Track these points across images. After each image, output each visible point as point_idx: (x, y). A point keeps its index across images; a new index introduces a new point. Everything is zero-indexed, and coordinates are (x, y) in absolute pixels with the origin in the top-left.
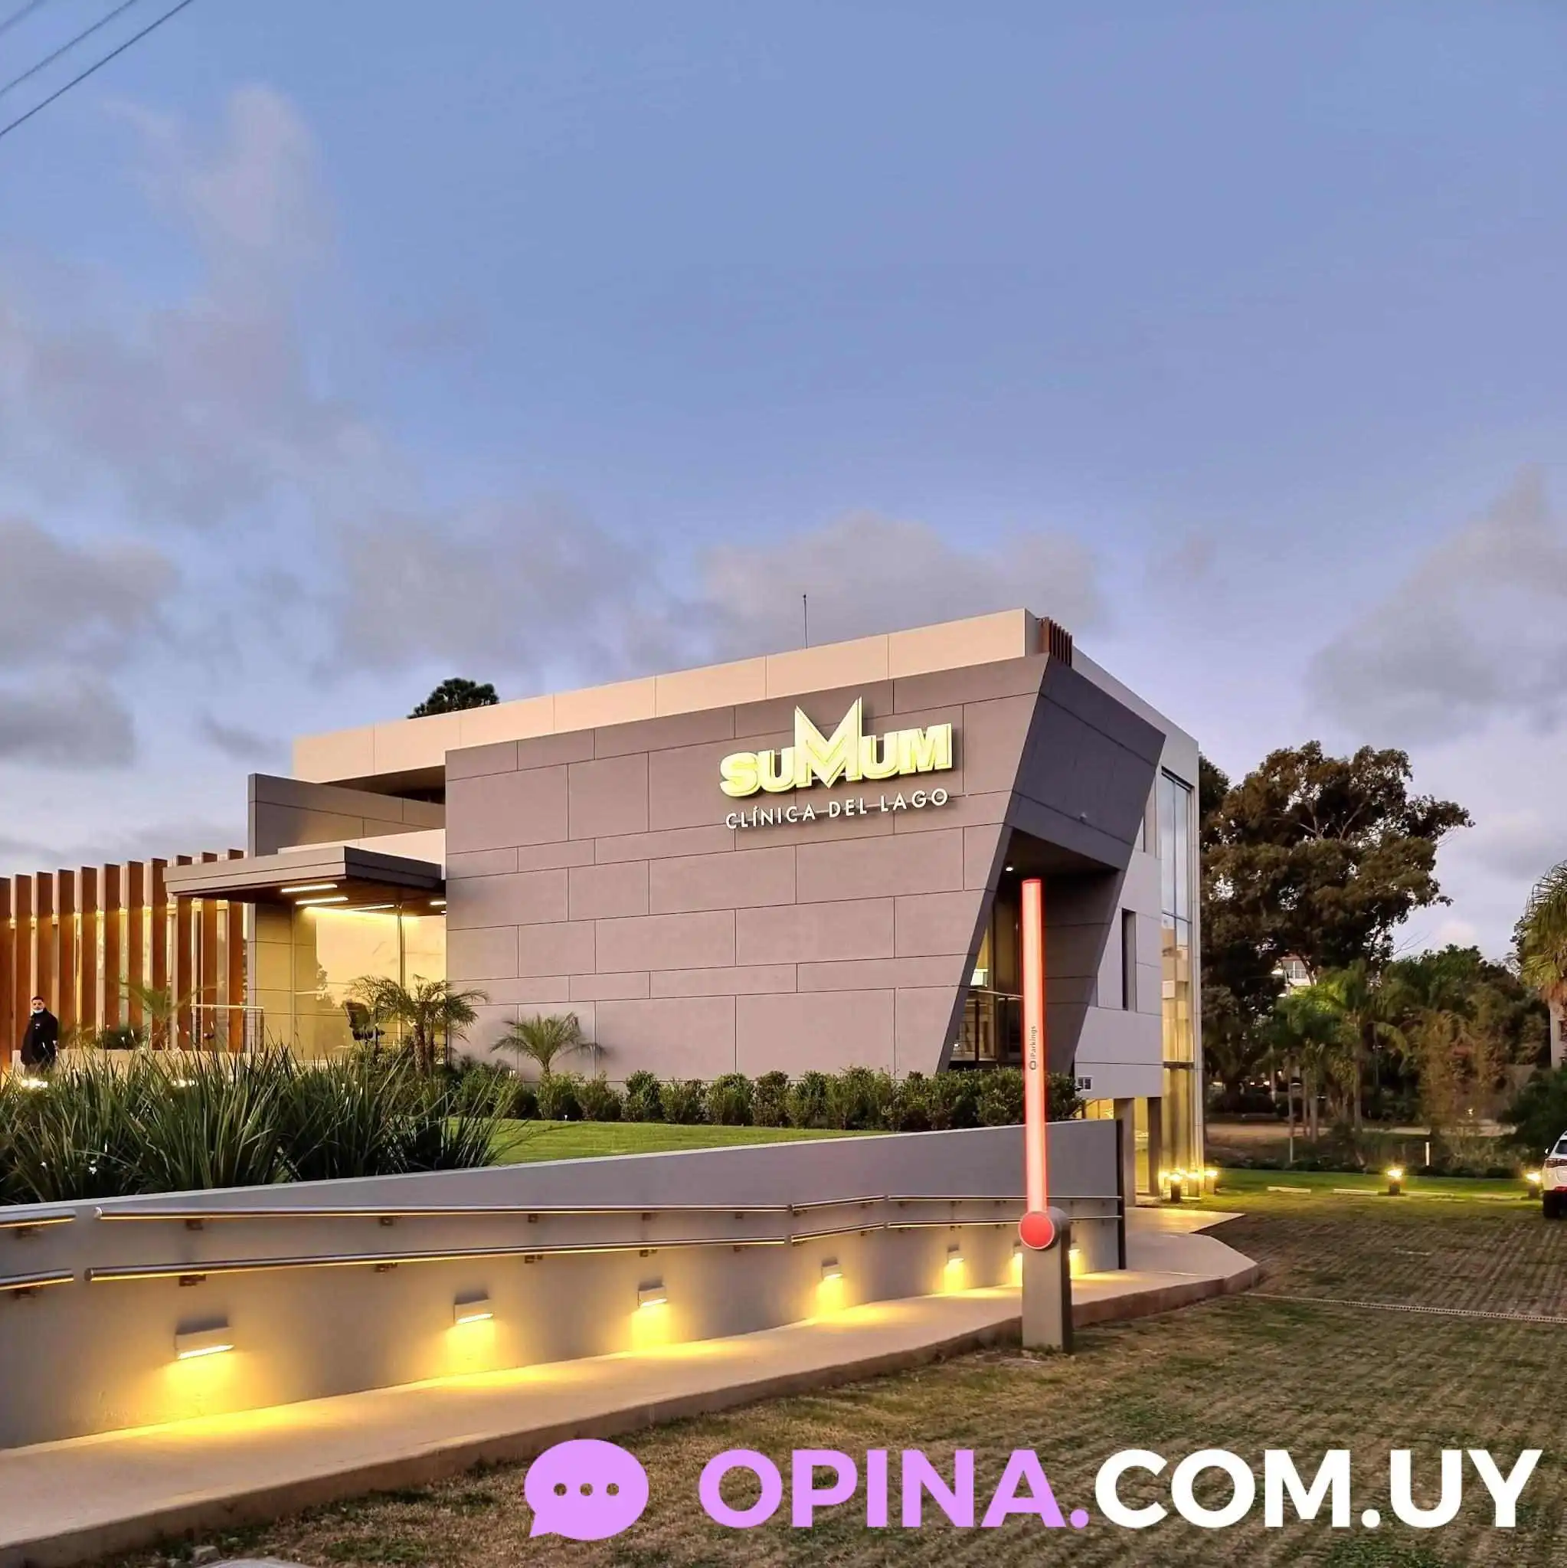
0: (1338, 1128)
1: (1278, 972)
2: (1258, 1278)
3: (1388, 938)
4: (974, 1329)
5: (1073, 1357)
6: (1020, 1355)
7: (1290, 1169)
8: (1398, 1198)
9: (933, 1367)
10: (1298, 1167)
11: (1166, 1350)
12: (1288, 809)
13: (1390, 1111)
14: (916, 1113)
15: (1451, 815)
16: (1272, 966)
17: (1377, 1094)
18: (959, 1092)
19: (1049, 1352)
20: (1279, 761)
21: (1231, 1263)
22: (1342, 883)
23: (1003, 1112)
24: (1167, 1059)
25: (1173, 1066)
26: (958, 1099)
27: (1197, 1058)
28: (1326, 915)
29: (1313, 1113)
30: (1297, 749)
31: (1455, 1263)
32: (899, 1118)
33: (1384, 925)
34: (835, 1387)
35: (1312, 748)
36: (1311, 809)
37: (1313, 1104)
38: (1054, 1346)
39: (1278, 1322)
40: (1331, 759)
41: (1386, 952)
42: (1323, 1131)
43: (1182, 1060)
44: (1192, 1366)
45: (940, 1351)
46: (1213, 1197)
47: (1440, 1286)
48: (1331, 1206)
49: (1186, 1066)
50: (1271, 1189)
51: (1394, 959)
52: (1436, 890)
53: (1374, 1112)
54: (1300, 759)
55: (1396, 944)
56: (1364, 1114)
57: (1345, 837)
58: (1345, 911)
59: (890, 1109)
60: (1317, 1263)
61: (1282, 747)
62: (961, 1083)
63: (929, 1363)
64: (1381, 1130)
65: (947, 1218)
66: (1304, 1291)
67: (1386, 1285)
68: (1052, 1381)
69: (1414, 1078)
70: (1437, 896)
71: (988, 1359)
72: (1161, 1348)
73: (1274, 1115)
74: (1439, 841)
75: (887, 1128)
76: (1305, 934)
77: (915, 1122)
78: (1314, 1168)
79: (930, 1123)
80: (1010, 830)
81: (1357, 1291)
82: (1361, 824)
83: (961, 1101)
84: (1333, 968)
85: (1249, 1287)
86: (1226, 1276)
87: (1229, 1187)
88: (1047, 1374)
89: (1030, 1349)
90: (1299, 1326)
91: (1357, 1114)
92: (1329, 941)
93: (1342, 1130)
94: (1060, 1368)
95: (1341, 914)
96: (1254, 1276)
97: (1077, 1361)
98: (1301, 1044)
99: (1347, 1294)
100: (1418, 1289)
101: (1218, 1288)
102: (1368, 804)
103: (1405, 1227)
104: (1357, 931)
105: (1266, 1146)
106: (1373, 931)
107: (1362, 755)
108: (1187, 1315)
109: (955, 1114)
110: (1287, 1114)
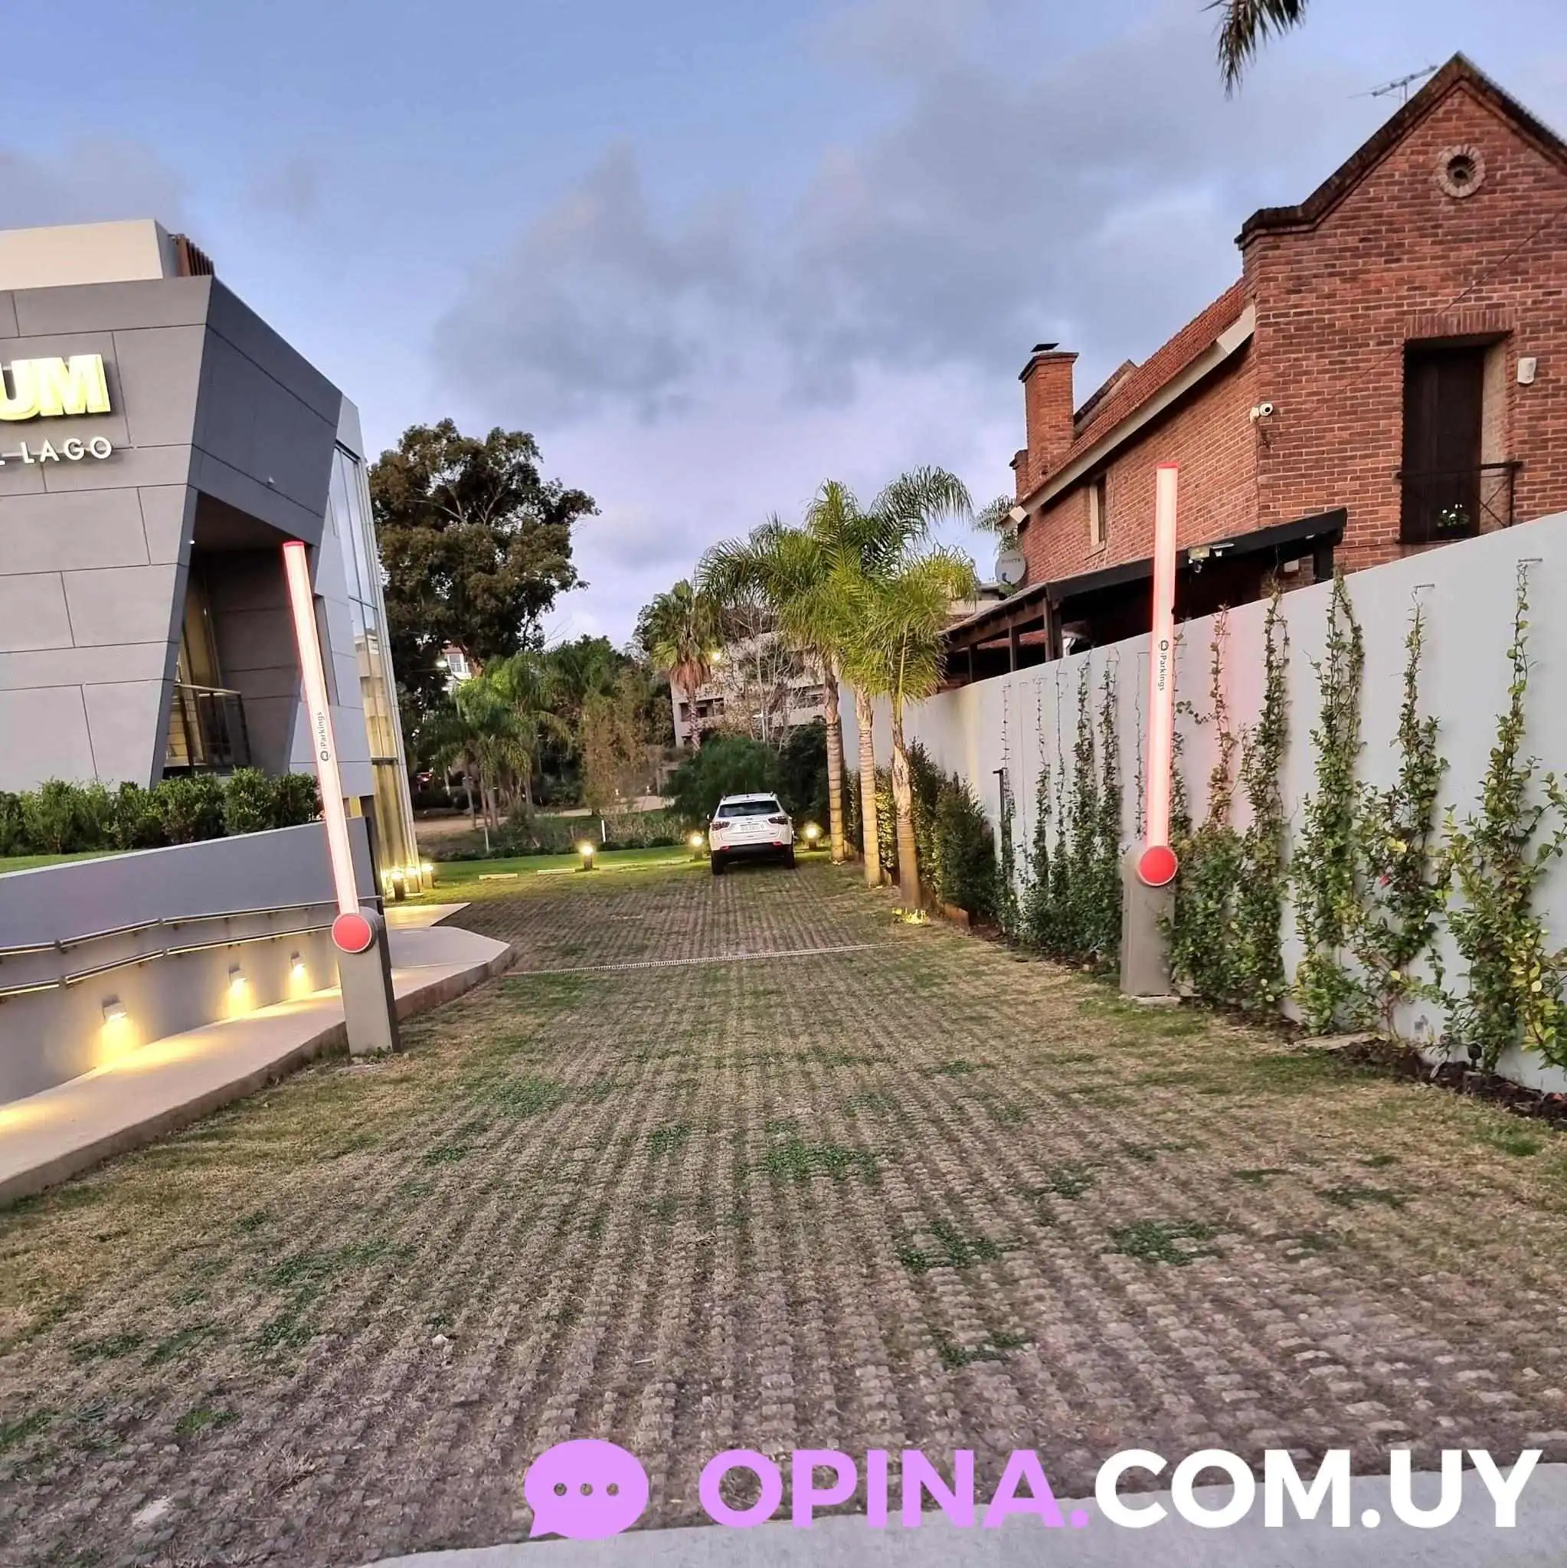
0: (515, 816)
1: (441, 664)
2: (511, 960)
3: (537, 627)
4: (297, 1046)
5: (406, 1055)
6: (350, 1063)
7: (488, 858)
8: (594, 872)
9: (268, 1091)
10: (496, 855)
11: (483, 1033)
12: (430, 492)
13: (558, 796)
14: (148, 828)
15: (577, 503)
16: (435, 658)
17: (542, 778)
18: (197, 800)
19: (380, 1054)
20: (414, 438)
21: (488, 949)
22: (492, 569)
23: (255, 817)
24: (373, 756)
25: (377, 762)
26: (198, 807)
27: (400, 754)
28: (479, 603)
29: (492, 804)
30: (432, 426)
31: (665, 921)
32: (129, 835)
33: (533, 615)
34: (181, 1130)
35: (447, 427)
36: (453, 493)
37: (490, 794)
38: (384, 1048)
39: (557, 992)
40: (469, 440)
41: (539, 642)
42: (502, 820)
43: (387, 756)
44: (517, 1043)
45: (270, 1074)
46: (432, 891)
47: (663, 942)
48: (541, 887)
49: (391, 762)
50: (482, 877)
51: (548, 647)
52: (574, 576)
53: (543, 800)
54: (437, 437)
55: (546, 631)
56: (536, 801)
57: (489, 522)
58: (497, 597)
59: (116, 825)
60: (554, 938)
61: (418, 424)
62: (195, 789)
63: (265, 1088)
64: (552, 814)
65: (222, 937)
66: (555, 963)
67: (620, 948)
68: (402, 1081)
69: (574, 763)
70: (576, 581)
71: (322, 1072)
72: (477, 1032)
73: (453, 810)
74: (572, 528)
75: (114, 847)
76: (464, 623)
77: (151, 837)
78: (509, 854)
79: (168, 837)
80: (196, 492)
81: (600, 956)
82: (500, 510)
83: (202, 809)
84: (494, 659)
85: (506, 968)
86: (489, 959)
87: (443, 881)
88: (393, 1075)
89: (358, 1055)
90: (575, 993)
91: (529, 802)
92: (487, 630)
93: (518, 817)
94: (398, 1067)
95: (493, 602)
96: (509, 958)
97: (412, 1057)
98: (475, 737)
99: (593, 961)
100: (647, 947)
101: (485, 973)
102: (506, 487)
103: (612, 897)
104: (508, 621)
105: (452, 840)
106: (524, 621)
107: (495, 435)
108: (473, 1000)
109: (198, 824)
110: (467, 806)
